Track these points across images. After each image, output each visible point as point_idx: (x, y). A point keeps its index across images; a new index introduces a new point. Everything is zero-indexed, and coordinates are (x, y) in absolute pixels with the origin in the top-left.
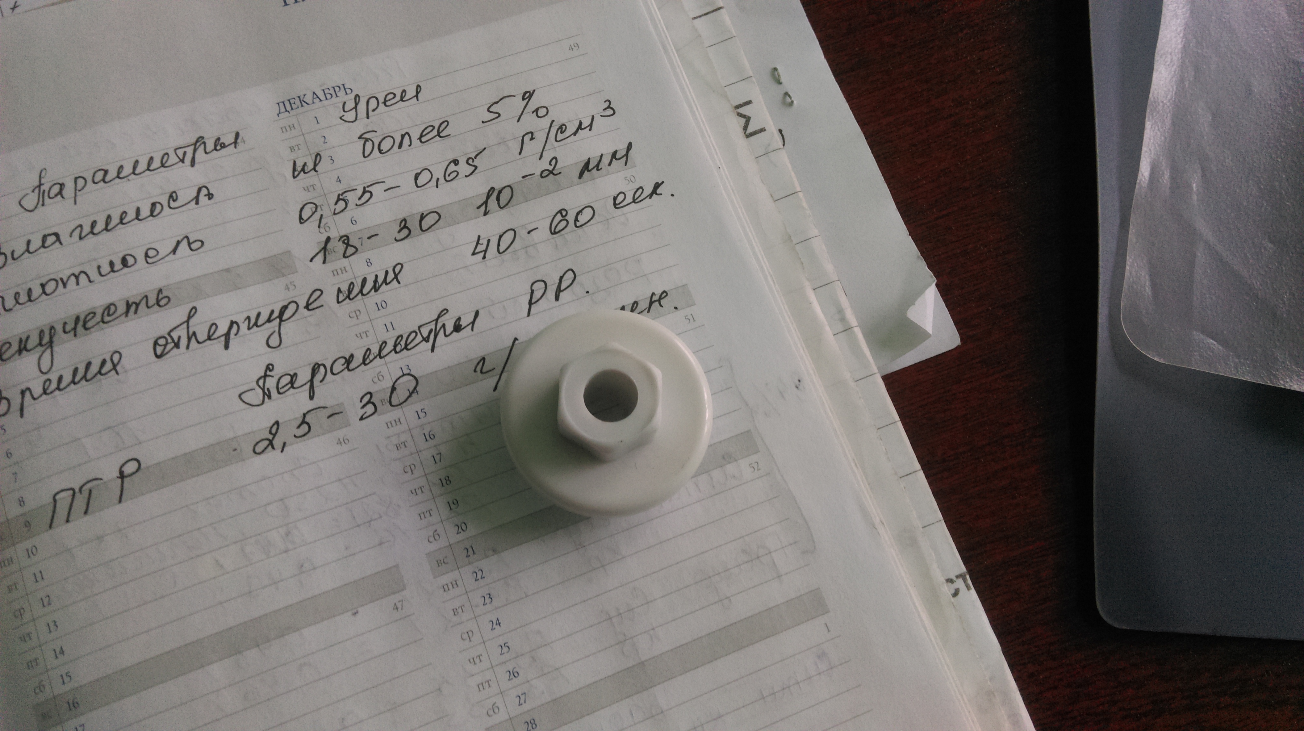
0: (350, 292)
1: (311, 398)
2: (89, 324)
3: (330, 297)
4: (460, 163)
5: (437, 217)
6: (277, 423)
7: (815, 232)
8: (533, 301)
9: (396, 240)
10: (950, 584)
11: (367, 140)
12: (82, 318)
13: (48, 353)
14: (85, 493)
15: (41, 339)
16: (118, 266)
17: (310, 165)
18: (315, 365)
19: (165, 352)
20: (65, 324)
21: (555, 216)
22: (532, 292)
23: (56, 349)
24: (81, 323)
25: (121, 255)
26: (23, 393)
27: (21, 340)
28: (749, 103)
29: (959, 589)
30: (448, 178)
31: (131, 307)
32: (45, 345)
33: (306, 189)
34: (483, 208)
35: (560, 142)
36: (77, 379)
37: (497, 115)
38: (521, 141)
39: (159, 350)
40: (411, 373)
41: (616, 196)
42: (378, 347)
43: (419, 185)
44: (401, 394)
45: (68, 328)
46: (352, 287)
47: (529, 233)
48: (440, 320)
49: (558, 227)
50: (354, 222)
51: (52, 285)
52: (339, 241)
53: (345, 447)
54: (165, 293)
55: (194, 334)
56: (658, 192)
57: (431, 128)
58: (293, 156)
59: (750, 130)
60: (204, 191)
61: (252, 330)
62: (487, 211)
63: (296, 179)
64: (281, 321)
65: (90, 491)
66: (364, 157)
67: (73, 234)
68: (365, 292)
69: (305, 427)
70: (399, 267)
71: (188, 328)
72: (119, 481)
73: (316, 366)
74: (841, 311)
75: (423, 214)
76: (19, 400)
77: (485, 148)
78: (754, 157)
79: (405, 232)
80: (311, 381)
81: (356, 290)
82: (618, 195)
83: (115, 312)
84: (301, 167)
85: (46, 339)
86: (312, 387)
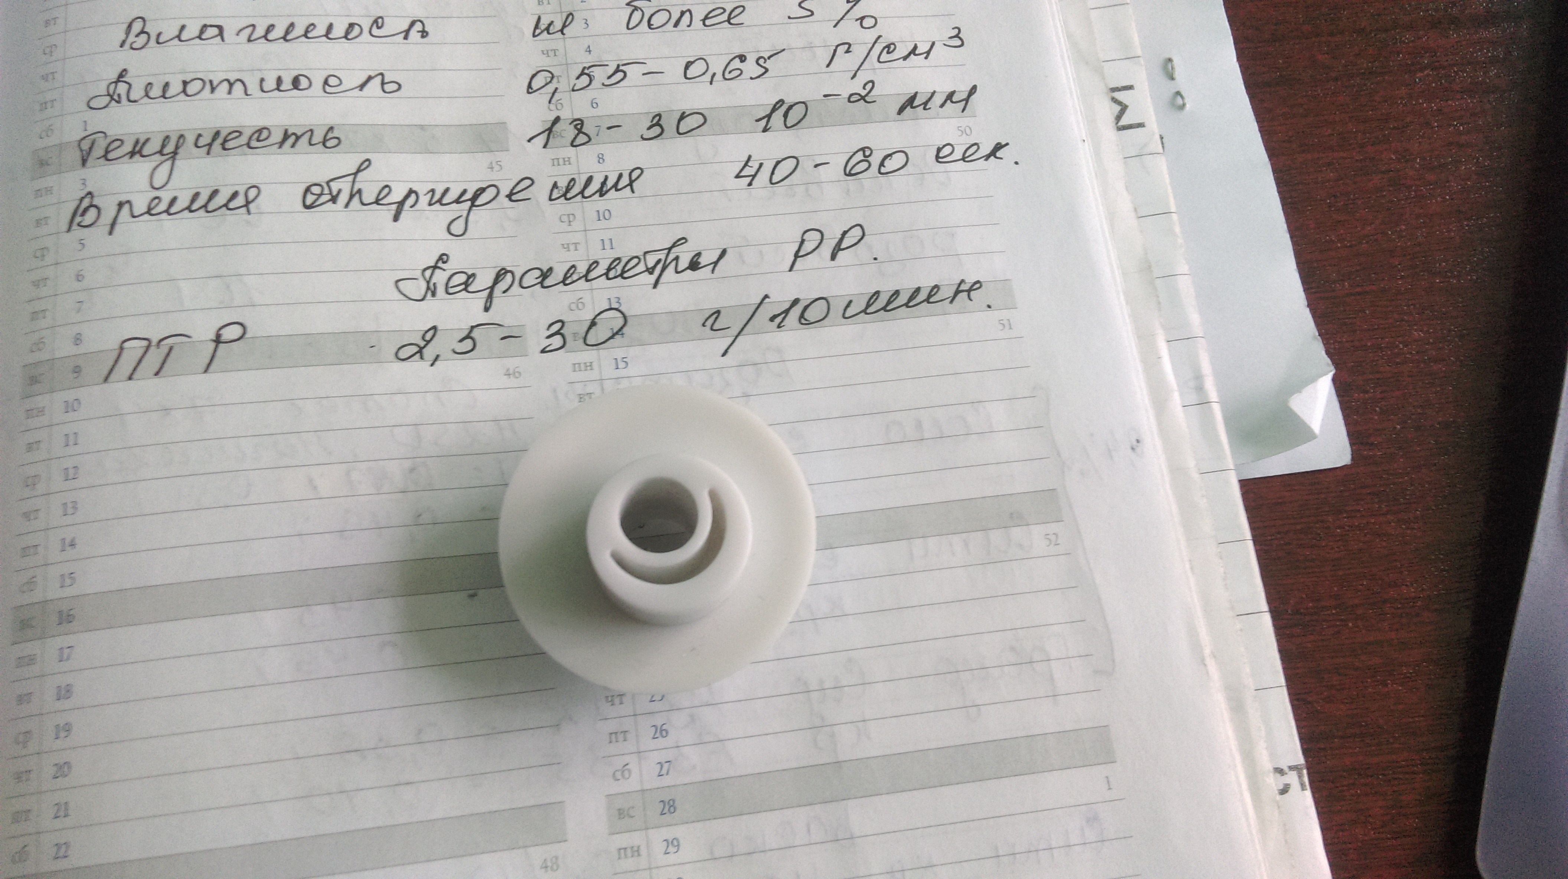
0: (568, 190)
1: (487, 309)
2: (229, 145)
3: (540, 191)
4: (747, 61)
5: (702, 120)
6: (434, 328)
7: (1184, 268)
8: (801, 254)
9: (642, 137)
10: (1278, 775)
11: (636, 8)
12: (223, 134)
13: (167, 166)
14: (164, 349)
15: (163, 146)
16: (287, 84)
17: (558, 25)
18: (503, 269)
19: (315, 205)
20: (200, 135)
21: (854, 154)
22: (803, 241)
23: (178, 163)
24: (220, 140)
25: (296, 73)
26: (121, 205)
27: (137, 142)
28: (1130, 88)
29: (1289, 785)
30: (727, 76)
31: (290, 139)
32: (167, 154)
33: (545, 53)
34: (764, 121)
35: (882, 64)
36: (194, 207)
37: (809, 13)
38: (832, 51)
39: (310, 199)
40: (620, 308)
41: (941, 146)
42: (587, 267)
43: (688, 76)
44: (600, 333)
45: (202, 142)
46: (572, 184)
47: (816, 166)
48: (673, 250)
49: (856, 167)
50: (594, 104)
51: (198, 85)
52: (570, 124)
53: (513, 382)
54: (336, 133)
55: (359, 191)
56: (998, 154)
57: (720, 11)
58: (538, 10)
59: (1124, 121)
60: (418, 26)
61: (432, 207)
62: (768, 127)
63: (536, 38)
64: (473, 205)
65: (171, 349)
66: (628, 28)
67: (241, 34)
68: (587, 194)
69: (468, 344)
70: (638, 172)
71: (354, 182)
72: (212, 345)
73: (503, 271)
74: (1199, 378)
75: (684, 113)
76: (113, 213)
77: (784, 50)
78: (1121, 156)
79: (657, 130)
80: (492, 288)
81: (576, 189)
82: (944, 146)
83: (267, 139)
84: (547, 26)
85: (170, 148)
86: (490, 297)
